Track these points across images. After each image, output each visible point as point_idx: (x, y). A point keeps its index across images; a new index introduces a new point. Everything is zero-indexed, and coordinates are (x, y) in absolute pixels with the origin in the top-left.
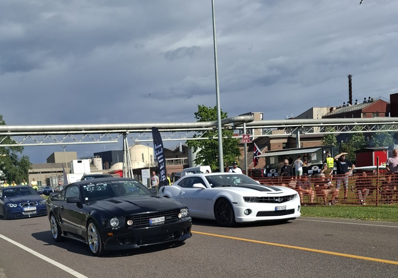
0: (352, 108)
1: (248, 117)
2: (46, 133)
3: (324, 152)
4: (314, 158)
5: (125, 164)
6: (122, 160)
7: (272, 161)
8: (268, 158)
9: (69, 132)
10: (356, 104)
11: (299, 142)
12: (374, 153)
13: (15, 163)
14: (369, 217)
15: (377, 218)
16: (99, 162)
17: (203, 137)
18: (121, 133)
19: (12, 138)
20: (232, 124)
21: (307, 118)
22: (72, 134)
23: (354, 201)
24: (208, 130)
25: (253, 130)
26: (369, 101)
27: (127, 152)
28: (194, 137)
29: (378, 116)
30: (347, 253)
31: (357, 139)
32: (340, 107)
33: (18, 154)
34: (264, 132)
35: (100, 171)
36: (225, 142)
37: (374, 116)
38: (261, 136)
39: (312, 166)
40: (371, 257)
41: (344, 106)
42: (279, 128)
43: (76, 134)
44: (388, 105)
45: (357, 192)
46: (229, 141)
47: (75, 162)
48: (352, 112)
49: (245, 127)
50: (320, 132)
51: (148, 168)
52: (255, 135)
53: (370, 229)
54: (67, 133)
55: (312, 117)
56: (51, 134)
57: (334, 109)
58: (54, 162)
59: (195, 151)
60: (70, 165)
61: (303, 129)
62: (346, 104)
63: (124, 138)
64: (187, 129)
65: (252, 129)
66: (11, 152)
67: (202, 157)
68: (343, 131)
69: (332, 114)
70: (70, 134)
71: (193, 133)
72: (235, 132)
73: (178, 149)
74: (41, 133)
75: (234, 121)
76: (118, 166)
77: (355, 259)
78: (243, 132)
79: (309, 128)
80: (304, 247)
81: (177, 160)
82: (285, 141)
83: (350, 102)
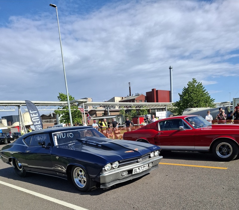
0: (131, 98)
1: (85, 100)
3: (119, 117)
5: (21, 123)
6: (18, 121)
11: (109, 113)
12: (139, 118)
16: (5, 121)
17: (63, 109)
18: (17, 106)
20: (77, 103)
21: (112, 101)
24: (65, 106)
27: (21, 116)
28: (58, 109)
29: (141, 102)
35: (5, 126)
38: (92, 109)
42: (100, 106)
44: (145, 97)
49: (84, 105)
52: (89, 109)
59: (59, 116)
61: (110, 107)
63: (19, 108)
64: (54, 105)
67: (63, 119)
76: (17, 124)
79: (113, 107)
81: (50, 121)
83: (130, 95)
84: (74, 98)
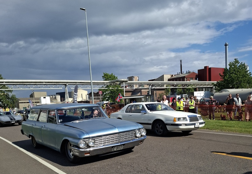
0: (181, 75)
2: (24, 83)
13: (8, 98)
16: (58, 97)
18: (64, 84)
19: (6, 86)
21: (161, 79)
24: (108, 85)
27: (67, 94)
28: (102, 88)
34: (140, 86)
43: (40, 84)
54: (35, 84)
56: (27, 84)
57: (173, 75)
62: (179, 73)
63: (66, 87)
64: (97, 84)
69: (172, 78)
73: (98, 92)
81: (97, 98)
82: (148, 90)
84: (117, 77)
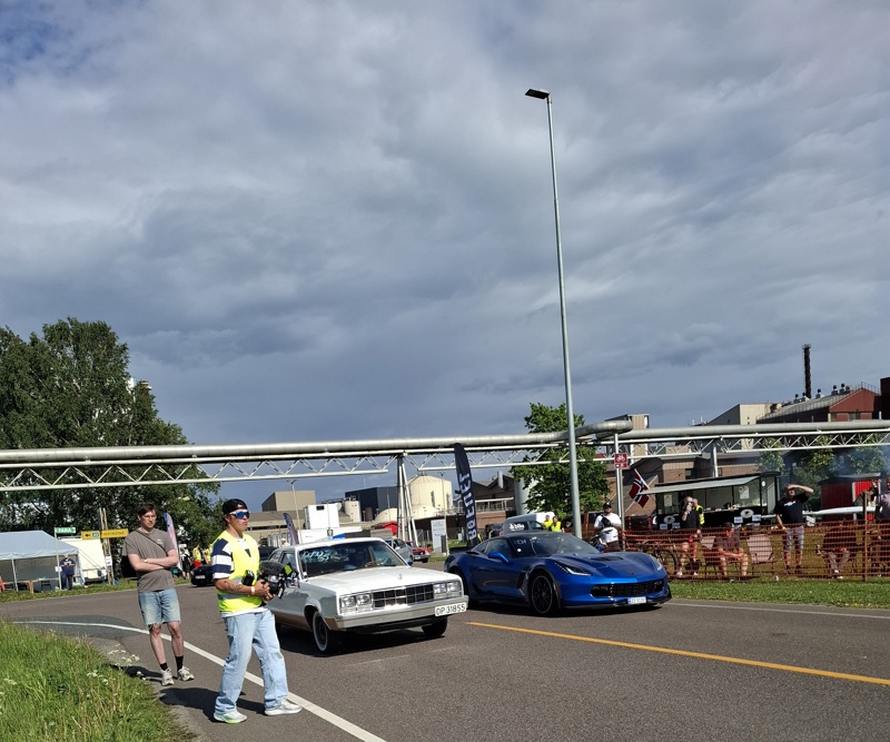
0: (812, 404)
1: (623, 424)
2: (260, 457)
3: (763, 484)
4: (745, 494)
5: (402, 511)
6: (395, 505)
7: (668, 502)
8: (660, 497)
9: (301, 456)
10: (818, 396)
11: (716, 467)
12: (854, 485)
13: (205, 513)
14: (850, 602)
15: (866, 603)
16: (354, 507)
17: (540, 460)
18: (394, 455)
19: (200, 468)
20: (593, 436)
21: (729, 423)
22: (307, 458)
23: (822, 572)
24: (550, 448)
25: (632, 446)
26: (841, 391)
27: (404, 489)
28: (525, 460)
29: (858, 418)
30: (816, 668)
31: (821, 460)
32: (789, 404)
33: (210, 495)
34: (651, 450)
35: (357, 524)
36: (581, 467)
37: (852, 419)
38: (647, 456)
39: (741, 509)
40: (860, 674)
41: (796, 401)
42: (678, 443)
43: (314, 458)
44: (877, 398)
45: (827, 556)
46: (588, 467)
47: (312, 509)
48: (811, 411)
49: (617, 442)
50: (754, 448)
51: (443, 518)
52: (635, 455)
53: (855, 623)
54: (297, 456)
55: (739, 423)
56: (269, 460)
57: (779, 406)
58: (275, 509)
60: (304, 514)
61: (722, 444)
62: (801, 396)
63: (400, 464)
64: (512, 447)
65: (629, 444)
66: (198, 493)
67: (539, 497)
68: (796, 445)
69: (774, 415)
70: (303, 458)
71: (523, 454)
72: (601, 450)
73: (496, 482)
74: (251, 457)
75: (596, 431)
76: (389, 515)
77: (832, 678)
78: (614, 450)
79: (733, 442)
80: (735, 657)
81: (494, 502)
82: (691, 465)
83: (808, 394)
